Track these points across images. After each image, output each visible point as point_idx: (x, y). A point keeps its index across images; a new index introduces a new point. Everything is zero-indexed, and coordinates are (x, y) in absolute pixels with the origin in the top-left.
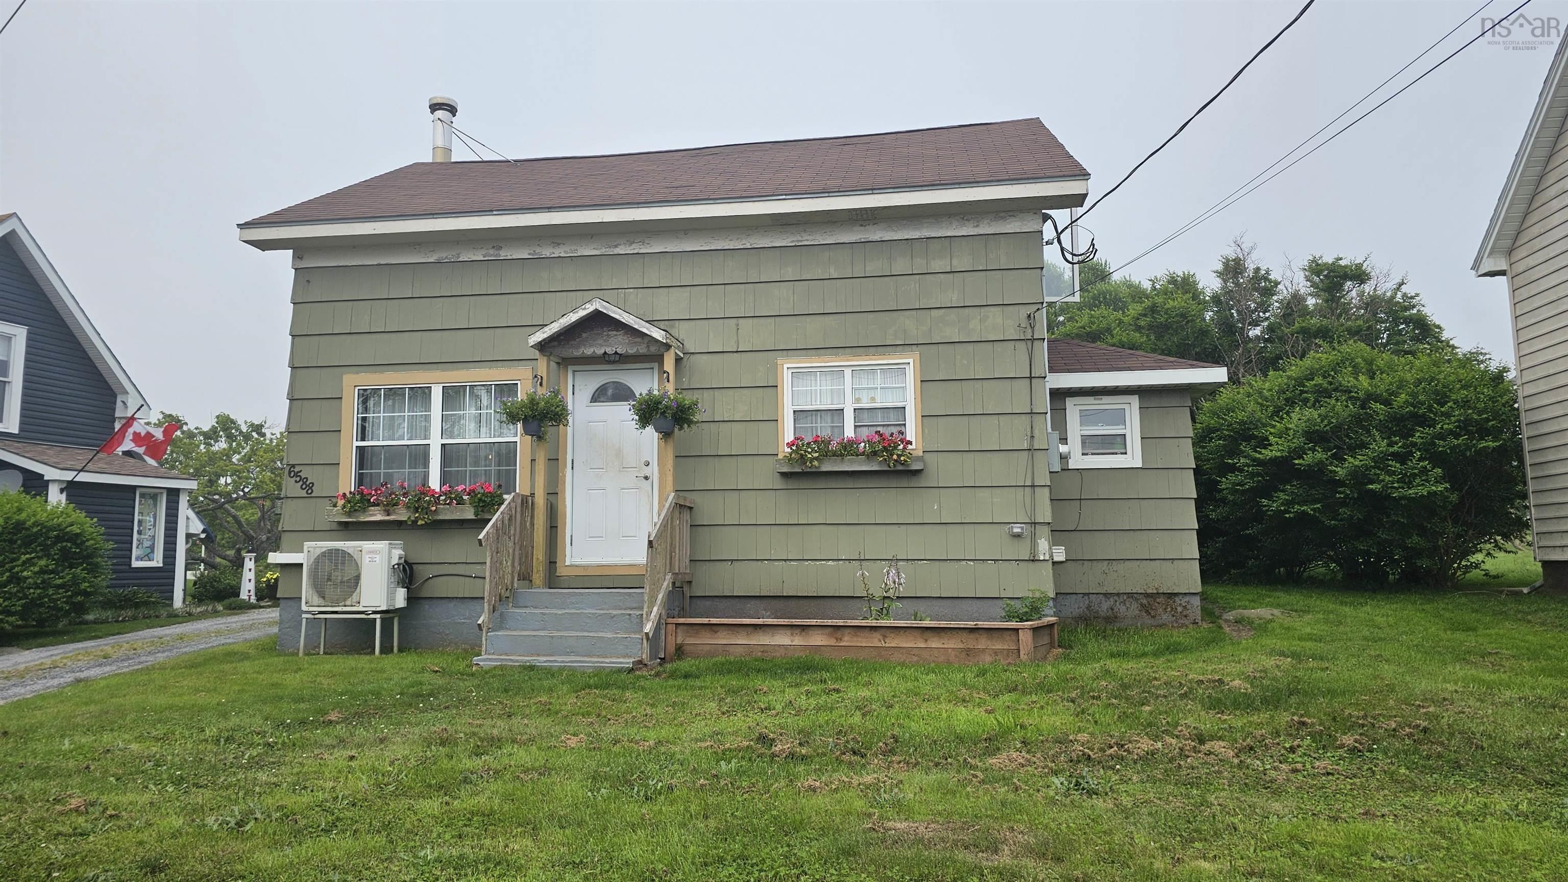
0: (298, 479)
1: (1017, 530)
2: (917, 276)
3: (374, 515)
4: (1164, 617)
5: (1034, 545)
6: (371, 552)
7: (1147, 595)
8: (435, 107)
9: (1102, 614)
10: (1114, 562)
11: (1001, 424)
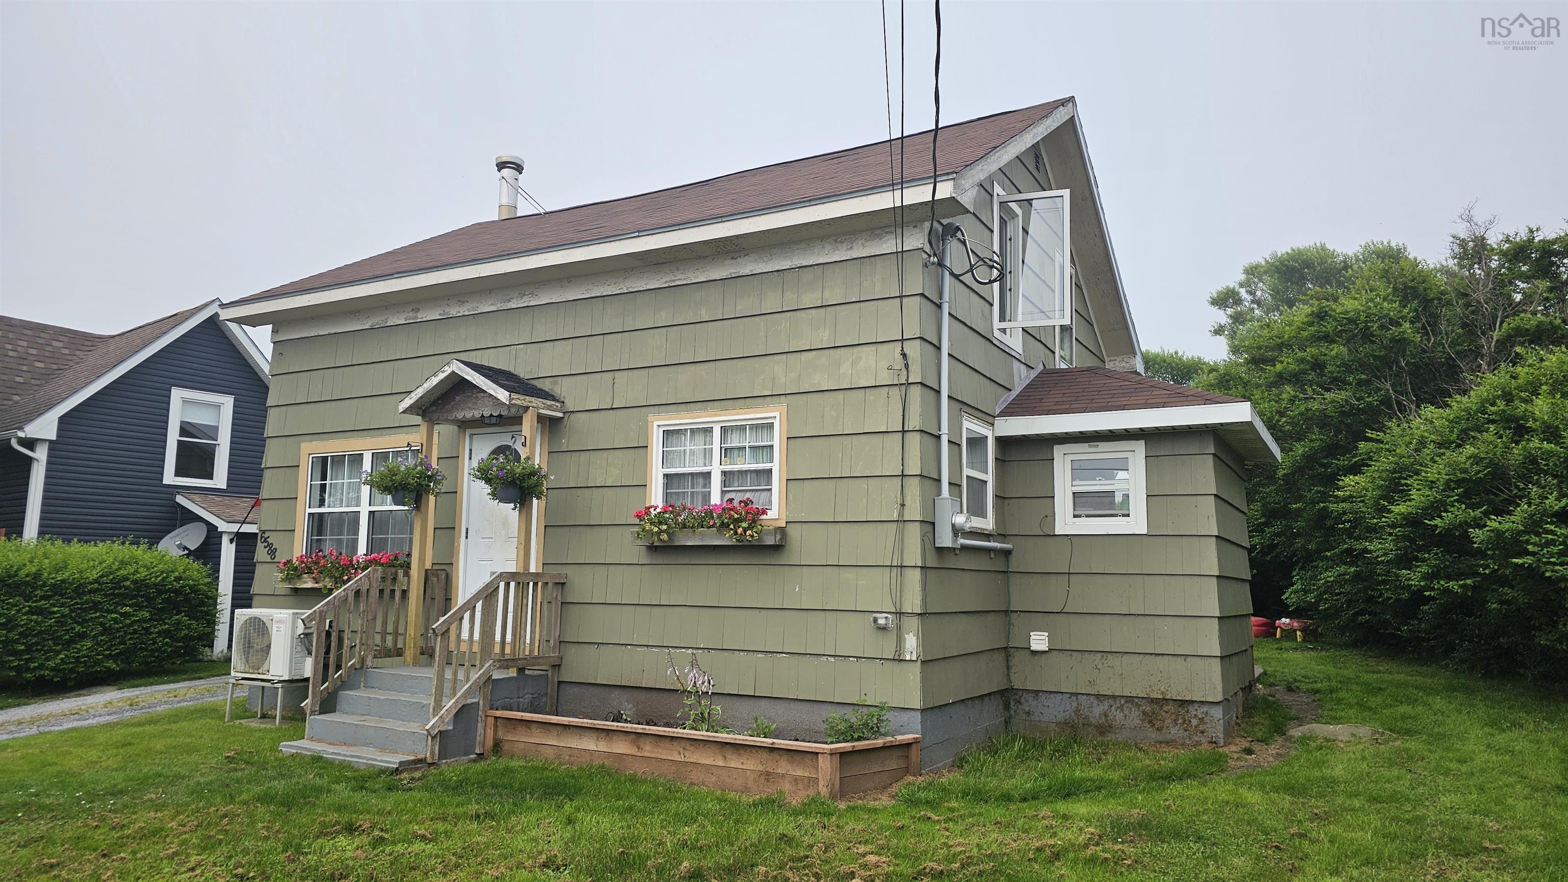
0: (266, 544)
1: (882, 622)
2: (788, 314)
3: (307, 582)
4: (1174, 731)
5: (900, 641)
6: (278, 622)
7: (1152, 701)
8: (501, 166)
9: (1094, 721)
10: (1109, 655)
11: (870, 489)
